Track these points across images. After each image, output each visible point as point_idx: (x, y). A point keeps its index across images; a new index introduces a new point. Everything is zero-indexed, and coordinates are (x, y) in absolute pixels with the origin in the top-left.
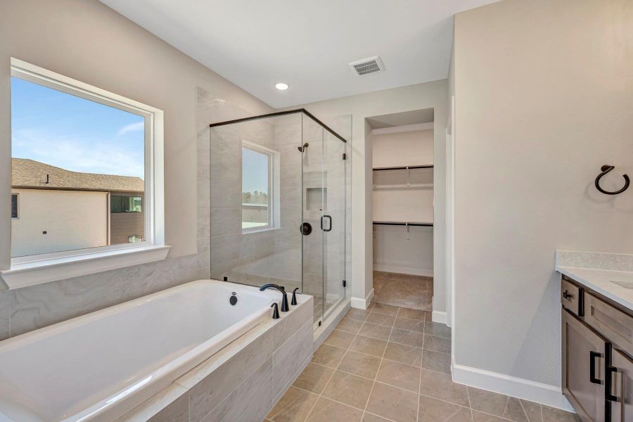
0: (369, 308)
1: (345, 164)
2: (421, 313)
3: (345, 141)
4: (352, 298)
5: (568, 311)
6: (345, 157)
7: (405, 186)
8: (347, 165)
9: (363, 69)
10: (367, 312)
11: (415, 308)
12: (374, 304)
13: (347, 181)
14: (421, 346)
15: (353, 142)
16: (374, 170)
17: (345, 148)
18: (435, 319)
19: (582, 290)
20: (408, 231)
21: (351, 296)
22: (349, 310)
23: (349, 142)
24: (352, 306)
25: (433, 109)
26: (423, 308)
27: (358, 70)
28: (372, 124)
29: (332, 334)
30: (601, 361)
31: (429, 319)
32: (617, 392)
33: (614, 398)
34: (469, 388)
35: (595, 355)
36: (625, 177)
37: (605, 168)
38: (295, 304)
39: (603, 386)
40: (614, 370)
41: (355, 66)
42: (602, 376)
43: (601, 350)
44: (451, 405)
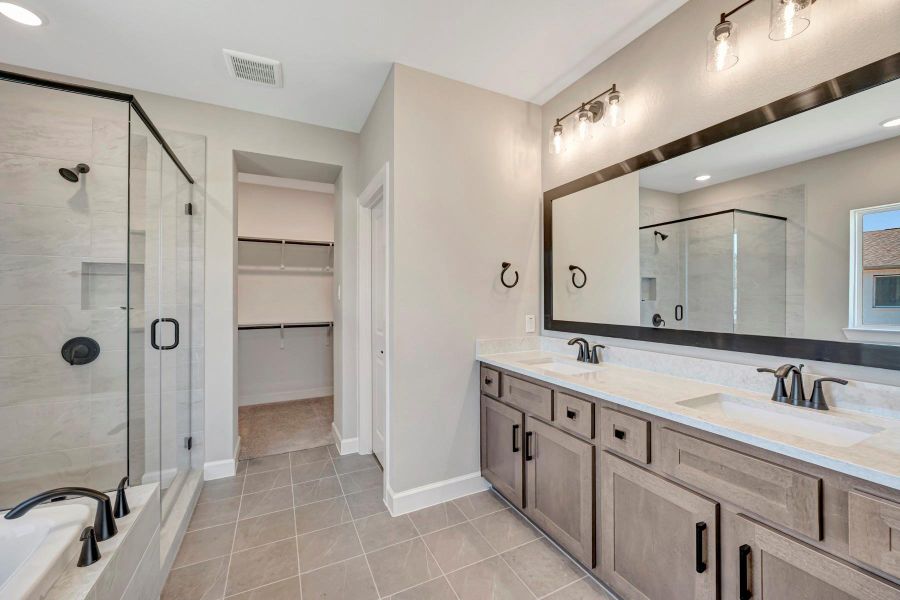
0: (239, 470)
1: (191, 222)
2: (323, 449)
3: (191, 181)
4: (206, 465)
5: (486, 395)
6: (190, 209)
7: (276, 268)
8: (196, 226)
9: (243, 68)
10: (238, 479)
11: (312, 446)
12: (245, 460)
13: (195, 255)
14: (340, 493)
15: (208, 185)
16: (240, 240)
17: (191, 196)
18: (343, 452)
19: (501, 373)
20: (282, 336)
21: (204, 461)
22: (204, 487)
23: (199, 184)
24: (206, 479)
26: (322, 442)
27: (237, 68)
28: (243, 163)
29: (185, 543)
30: (519, 431)
31: (336, 453)
32: (532, 452)
33: (530, 458)
34: (411, 514)
35: (515, 427)
36: (516, 273)
37: (505, 265)
38: (126, 512)
39: (520, 452)
40: (530, 434)
41: (234, 59)
42: (519, 445)
43: (518, 421)
44: (402, 545)
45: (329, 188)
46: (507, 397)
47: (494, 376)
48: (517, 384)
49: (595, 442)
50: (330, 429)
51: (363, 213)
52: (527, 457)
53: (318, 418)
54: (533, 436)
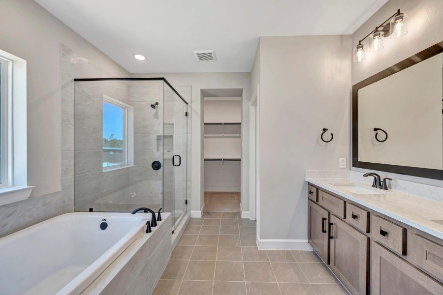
0: (203, 216)
1: (187, 119)
2: (235, 214)
3: (187, 104)
4: (192, 211)
5: (311, 200)
6: (187, 114)
7: (221, 135)
9: (202, 57)
10: (202, 219)
11: (231, 212)
12: (205, 213)
13: (188, 131)
14: (238, 233)
15: (192, 104)
16: (205, 124)
17: (187, 109)
18: (243, 217)
19: (318, 189)
20: (223, 164)
21: (191, 210)
22: (190, 220)
23: (190, 104)
24: (192, 217)
25: (242, 89)
26: (235, 211)
27: (199, 57)
28: (205, 93)
29: (182, 238)
30: (326, 222)
31: (240, 217)
32: (333, 234)
33: (332, 238)
34: (267, 251)
35: (324, 219)
36: (332, 134)
37: (325, 130)
38: (161, 220)
39: (327, 233)
40: (332, 224)
41: (198, 54)
42: (326, 229)
43: (326, 216)
44: (260, 263)
45: (238, 98)
46: (320, 202)
47: (314, 190)
48: (326, 195)
49: (369, 235)
50: (239, 207)
51: (252, 109)
52: (330, 237)
53: (235, 201)
54: (334, 226)
